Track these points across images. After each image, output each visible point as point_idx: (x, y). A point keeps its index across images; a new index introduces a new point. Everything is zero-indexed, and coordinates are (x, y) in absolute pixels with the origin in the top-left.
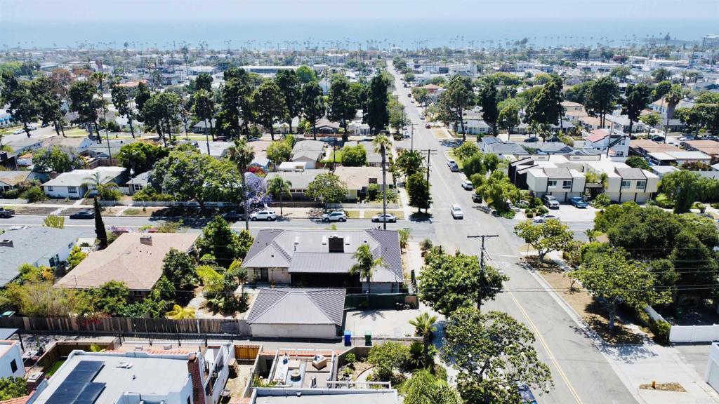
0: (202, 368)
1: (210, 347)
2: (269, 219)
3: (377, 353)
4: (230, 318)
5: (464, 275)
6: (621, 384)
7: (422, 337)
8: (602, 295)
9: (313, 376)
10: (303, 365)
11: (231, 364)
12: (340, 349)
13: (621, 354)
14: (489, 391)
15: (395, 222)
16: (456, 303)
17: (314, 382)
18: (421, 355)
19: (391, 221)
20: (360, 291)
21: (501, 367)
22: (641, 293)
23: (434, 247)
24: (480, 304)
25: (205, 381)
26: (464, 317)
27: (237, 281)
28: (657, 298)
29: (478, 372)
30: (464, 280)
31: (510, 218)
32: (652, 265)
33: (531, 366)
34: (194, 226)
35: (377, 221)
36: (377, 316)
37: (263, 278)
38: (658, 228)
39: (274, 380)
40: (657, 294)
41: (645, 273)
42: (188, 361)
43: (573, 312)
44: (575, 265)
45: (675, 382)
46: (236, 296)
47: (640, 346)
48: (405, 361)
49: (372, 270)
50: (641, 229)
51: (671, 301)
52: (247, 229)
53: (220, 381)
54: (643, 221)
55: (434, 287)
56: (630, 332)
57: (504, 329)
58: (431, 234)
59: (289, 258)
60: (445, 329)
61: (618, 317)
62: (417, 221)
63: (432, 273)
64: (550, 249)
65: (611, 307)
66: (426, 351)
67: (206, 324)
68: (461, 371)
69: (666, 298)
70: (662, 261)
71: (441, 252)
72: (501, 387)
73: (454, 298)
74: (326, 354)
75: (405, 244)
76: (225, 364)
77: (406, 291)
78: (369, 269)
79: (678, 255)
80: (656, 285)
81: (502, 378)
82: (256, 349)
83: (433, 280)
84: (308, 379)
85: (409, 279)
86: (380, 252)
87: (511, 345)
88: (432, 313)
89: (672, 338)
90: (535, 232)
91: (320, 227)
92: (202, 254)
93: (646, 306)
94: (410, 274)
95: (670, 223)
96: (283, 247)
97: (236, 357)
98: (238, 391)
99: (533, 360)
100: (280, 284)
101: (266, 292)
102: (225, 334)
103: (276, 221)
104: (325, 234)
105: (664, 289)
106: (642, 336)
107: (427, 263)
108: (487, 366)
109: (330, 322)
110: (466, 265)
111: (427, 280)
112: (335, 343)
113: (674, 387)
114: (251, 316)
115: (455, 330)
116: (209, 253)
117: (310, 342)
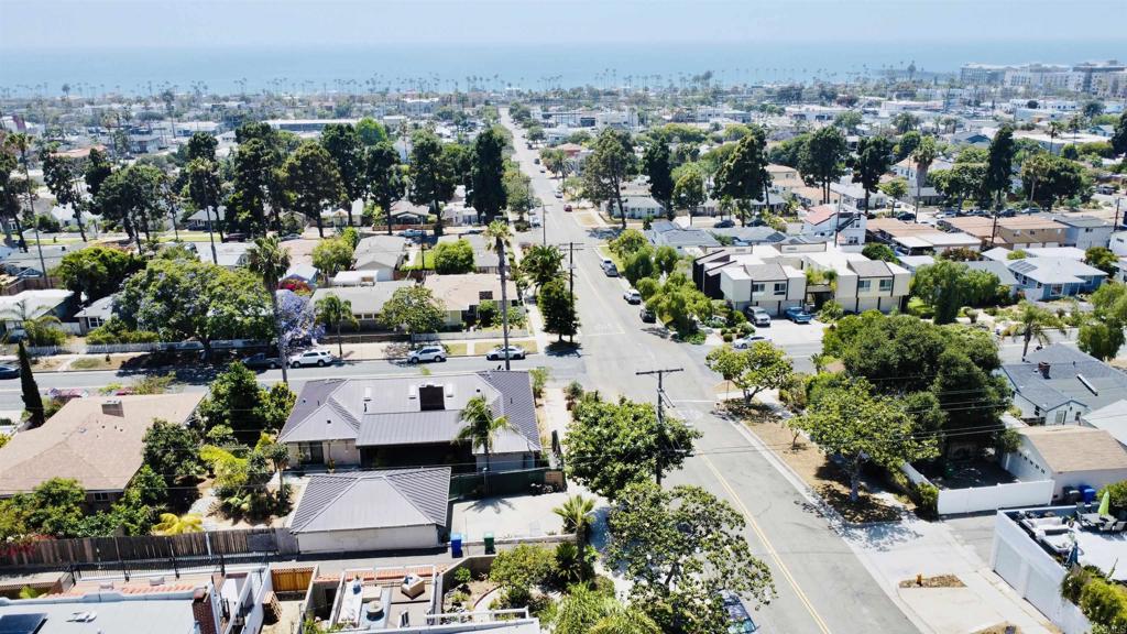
0: (217, 612)
1: (229, 576)
2: (321, 364)
3: (504, 563)
4: (261, 526)
5: (634, 434)
6: (871, 582)
7: (575, 534)
8: (838, 451)
9: (403, 609)
10: (386, 592)
11: (267, 601)
12: (445, 563)
13: (870, 538)
14: (680, 609)
15: (524, 358)
16: (625, 477)
17: (405, 619)
18: (573, 562)
19: (517, 357)
20: (474, 469)
21: (697, 570)
22: (894, 444)
23: (585, 393)
24: (659, 476)
25: (223, 632)
26: (636, 498)
27: (272, 467)
28: (918, 450)
29: (662, 581)
30: (635, 442)
31: (699, 344)
32: (908, 402)
33: (741, 565)
34: (194, 381)
35: (494, 358)
36: (501, 506)
37: (314, 459)
38: (913, 346)
39: (340, 621)
40: (916, 444)
41: (899, 414)
42: (192, 601)
43: (798, 479)
44: (798, 408)
45: (950, 574)
46: (270, 491)
47: (897, 523)
48: (549, 573)
49: (491, 433)
50: (890, 349)
51: (938, 454)
52: (285, 380)
53: (250, 632)
54: (891, 337)
55: (589, 455)
56: (881, 503)
57: (698, 511)
58: (579, 374)
59: (356, 424)
60: (607, 519)
61: (863, 483)
62: (558, 356)
63: (584, 433)
64: (761, 388)
65: (853, 469)
66: (582, 555)
67: (221, 539)
68: (636, 582)
69: (930, 450)
70: (922, 394)
71: (597, 400)
72: (698, 602)
73: (621, 470)
74: (424, 573)
75: (540, 391)
76: (256, 602)
77: (546, 464)
78: (486, 434)
79: (943, 385)
80: (915, 431)
81: (699, 587)
82: (307, 574)
83: (586, 444)
84: (395, 615)
85: (549, 445)
86: (502, 405)
87: (710, 536)
88: (588, 496)
89: (942, 508)
90: (736, 362)
91: (403, 371)
92: (209, 426)
93: (902, 463)
94: (550, 438)
95: (930, 338)
96: (345, 407)
97: (275, 589)
99: (744, 557)
100: (342, 466)
101: (321, 480)
102: (255, 554)
103: (333, 367)
104: (413, 381)
105: (927, 437)
106: (898, 509)
107: (576, 418)
108: (675, 571)
109: (426, 521)
110: (636, 418)
111: (578, 445)
112: (437, 554)
113: (948, 581)
114: (297, 522)
115: (624, 519)
116: (223, 423)
117: (397, 556)
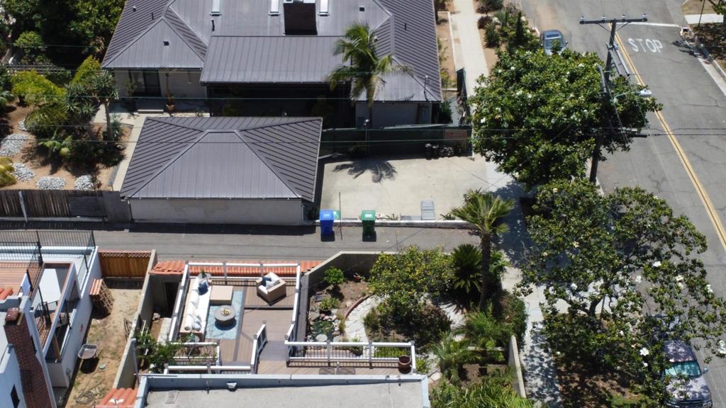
1: (49, 266)
5: (569, 103)
10: (239, 294)
11: (96, 291)
18: (475, 270)
20: (352, 121)
30: (568, 113)
37: (148, 90)
39: (182, 330)
49: (376, 79)
55: (506, 126)
59: (201, 48)
63: (501, 93)
67: (37, 199)
73: (546, 152)
74: (285, 272)
76: (82, 295)
77: (447, 118)
78: (370, 76)
82: (142, 261)
83: (503, 109)
86: (392, 33)
96: (187, 23)
97: (104, 275)
98: (113, 346)
102: (79, 218)
109: (289, 194)
110: (573, 78)
111: (491, 111)
112: (301, 234)
114: (130, 178)
117: (252, 234)
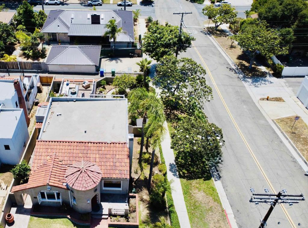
0: (22, 87)
1: (26, 77)
2: (56, 4)
3: (118, 80)
4: (36, 61)
5: (169, 37)
6: (250, 97)
7: (143, 72)
8: (248, 49)
9: (83, 92)
10: (77, 86)
11: (39, 86)
12: (97, 78)
13: (253, 82)
14: (177, 100)
15: (131, 6)
16: (164, 53)
17: (83, 95)
18: (142, 81)
19: (129, 5)
20: (109, 46)
21: (185, 88)
22: (271, 48)
23: (153, 21)
24: (177, 54)
25: (24, 94)
26: (167, 61)
27: (39, 41)
28: (280, 51)
29: (173, 91)
30: (169, 40)
31: (201, 4)
32: (281, 32)
33: (202, 87)
34: (12, 8)
35: (120, 5)
36: (119, 61)
37: (53, 39)
38: (289, 9)
39: (62, 94)
40: (280, 49)
41: (276, 36)
42: (14, 83)
43: (230, 59)
44: (235, 32)
45: (280, 97)
46: (39, 50)
47: (264, 78)
48: (133, 85)
49: (116, 34)
50: (279, 9)
51: (287, 53)
52: (43, 9)
53: (33, 94)
54: (281, 4)
55: (152, 44)
56: (260, 70)
57: (189, 67)
58: (152, 13)
59: (68, 27)
60: (156, 68)
61: (255, 62)
62: (144, 6)
63: (151, 36)
64: (222, 23)
65: (252, 56)
66: (145, 79)
67: (23, 64)
68: (163, 90)
69: (285, 51)
70: (287, 29)
71: (157, 24)
72: (184, 99)
73: (163, 51)
74: (90, 81)
75: (136, 19)
76: (35, 86)
77: (136, 47)
78: (115, 34)
79: (297, 26)
80: (281, 43)
81: (185, 93)
82: (51, 78)
83: (151, 40)
84: (80, 93)
85: (138, 40)
86: (121, 24)
87: (192, 76)
88: (149, 59)
89: (284, 73)
90: (214, 12)
91: (87, 9)
92: (17, 25)
93: (272, 56)
95: (297, 6)
96: (64, 21)
97: (41, 82)
98: (43, 100)
99: (203, 84)
100: (63, 42)
101: (56, 47)
102: (34, 70)
103: (60, 5)
104: (89, 13)
105: (285, 46)
106: (266, 73)
107: (149, 30)
108: (178, 88)
109: (92, 64)
110: (171, 31)
111: (148, 40)
112: (95, 75)
113: (279, 99)
114: (47, 61)
115: (162, 68)
116: (22, 24)
117: (81, 75)
